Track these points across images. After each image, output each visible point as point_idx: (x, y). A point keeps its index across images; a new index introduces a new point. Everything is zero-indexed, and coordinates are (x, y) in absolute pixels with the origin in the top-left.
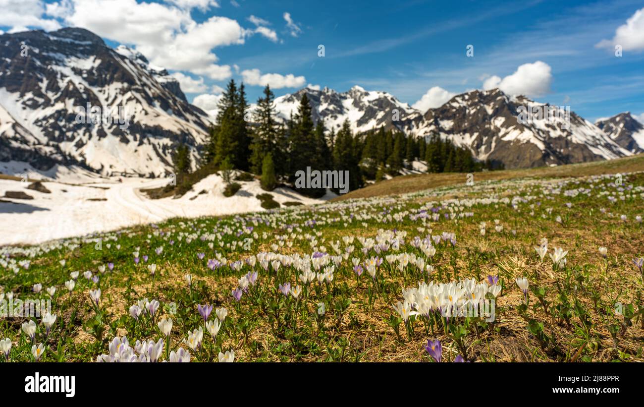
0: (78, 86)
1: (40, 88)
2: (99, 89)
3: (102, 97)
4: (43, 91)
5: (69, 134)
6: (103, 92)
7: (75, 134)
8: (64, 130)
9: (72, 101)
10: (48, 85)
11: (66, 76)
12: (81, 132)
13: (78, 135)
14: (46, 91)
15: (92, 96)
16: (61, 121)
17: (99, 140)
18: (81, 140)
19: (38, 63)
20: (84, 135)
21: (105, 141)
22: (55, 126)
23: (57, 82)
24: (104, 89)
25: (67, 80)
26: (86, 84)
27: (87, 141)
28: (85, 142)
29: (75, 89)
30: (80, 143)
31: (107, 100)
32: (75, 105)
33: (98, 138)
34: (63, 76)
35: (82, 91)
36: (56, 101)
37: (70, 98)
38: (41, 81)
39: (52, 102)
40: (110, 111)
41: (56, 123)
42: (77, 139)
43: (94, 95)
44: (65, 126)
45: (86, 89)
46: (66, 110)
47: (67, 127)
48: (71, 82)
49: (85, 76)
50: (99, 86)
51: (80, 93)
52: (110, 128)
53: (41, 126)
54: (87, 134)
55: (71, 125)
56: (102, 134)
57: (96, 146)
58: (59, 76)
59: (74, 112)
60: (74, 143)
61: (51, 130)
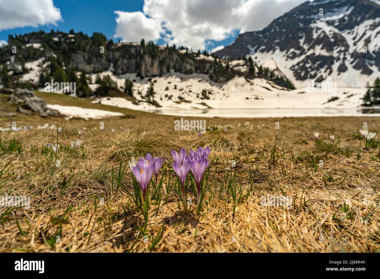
0: (328, 33)
1: (300, 43)
2: (349, 31)
3: (349, 38)
4: (301, 45)
5: (313, 73)
6: (351, 33)
7: (318, 73)
8: (309, 70)
9: (321, 46)
10: (305, 40)
11: (320, 29)
12: (323, 70)
13: (320, 72)
14: (303, 44)
15: (340, 38)
16: (309, 63)
17: (339, 74)
18: (321, 76)
19: (302, 25)
20: (325, 72)
21: (344, 75)
22: (303, 68)
23: (312, 35)
24: (352, 30)
25: (319, 32)
26: (337, 31)
27: (326, 77)
28: (324, 77)
29: (326, 36)
30: (320, 78)
31: (354, 39)
32: (322, 49)
33: (338, 73)
34: (318, 29)
35: (330, 36)
36: (309, 50)
37: (319, 45)
38: (301, 38)
39: (306, 51)
40: (355, 48)
41: (304, 65)
42: (319, 75)
43: (342, 37)
44: (310, 67)
45: (335, 34)
46: (314, 54)
47: (313, 67)
48: (323, 32)
49: (336, 24)
50: (349, 29)
51: (329, 38)
52: (352, 63)
53: (294, 70)
54: (328, 71)
55: (316, 65)
56: (343, 69)
57: (334, 80)
58: (314, 31)
59: (320, 54)
60: (315, 79)
61: (299, 71)
